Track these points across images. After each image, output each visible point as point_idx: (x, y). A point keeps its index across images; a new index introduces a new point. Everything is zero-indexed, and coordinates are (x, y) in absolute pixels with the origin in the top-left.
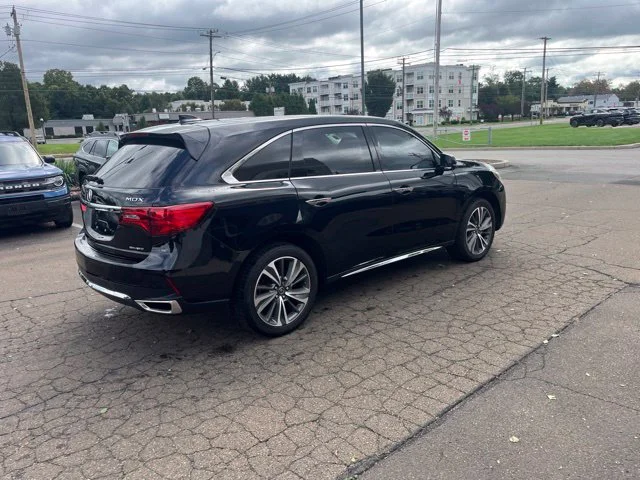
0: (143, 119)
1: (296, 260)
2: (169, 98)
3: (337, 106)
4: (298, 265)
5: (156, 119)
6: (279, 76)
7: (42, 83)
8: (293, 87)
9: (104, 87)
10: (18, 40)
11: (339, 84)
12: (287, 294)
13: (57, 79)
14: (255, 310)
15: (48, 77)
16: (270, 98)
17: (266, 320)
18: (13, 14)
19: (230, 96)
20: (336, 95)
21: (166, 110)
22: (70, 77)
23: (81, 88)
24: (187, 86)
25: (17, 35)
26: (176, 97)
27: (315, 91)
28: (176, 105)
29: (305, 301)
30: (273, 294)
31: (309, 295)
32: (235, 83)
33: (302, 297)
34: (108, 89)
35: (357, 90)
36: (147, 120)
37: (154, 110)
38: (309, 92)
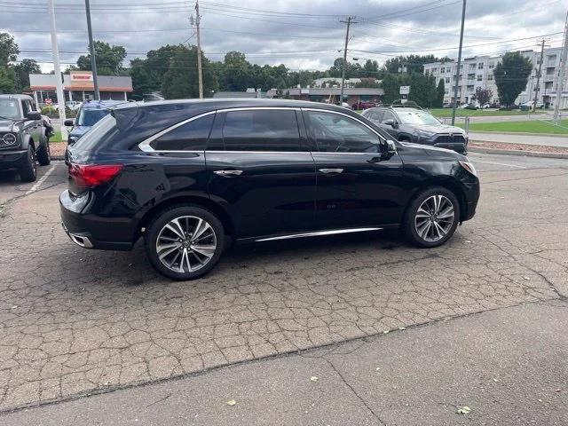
0: (288, 93)
1: (201, 220)
2: (317, 75)
3: (469, 86)
4: (203, 225)
5: (298, 94)
6: (417, 57)
7: (223, 63)
8: (427, 67)
9: (267, 66)
10: (198, 29)
11: (474, 65)
12: (192, 247)
13: (234, 59)
14: (157, 256)
15: (228, 58)
16: (400, 78)
17: (168, 265)
18: (197, 7)
19: (369, 75)
20: (470, 75)
21: (308, 86)
22: (243, 58)
23: (250, 67)
24: (333, 66)
25: (198, 24)
26: (323, 75)
27: (449, 71)
28: (319, 82)
29: (211, 256)
30: (177, 245)
31: (215, 252)
32: (375, 64)
33: (208, 251)
34: (270, 67)
35: (491, 71)
36: (291, 94)
37: (299, 86)
38: (443, 72)
